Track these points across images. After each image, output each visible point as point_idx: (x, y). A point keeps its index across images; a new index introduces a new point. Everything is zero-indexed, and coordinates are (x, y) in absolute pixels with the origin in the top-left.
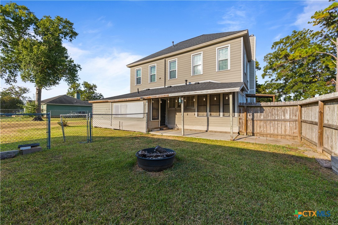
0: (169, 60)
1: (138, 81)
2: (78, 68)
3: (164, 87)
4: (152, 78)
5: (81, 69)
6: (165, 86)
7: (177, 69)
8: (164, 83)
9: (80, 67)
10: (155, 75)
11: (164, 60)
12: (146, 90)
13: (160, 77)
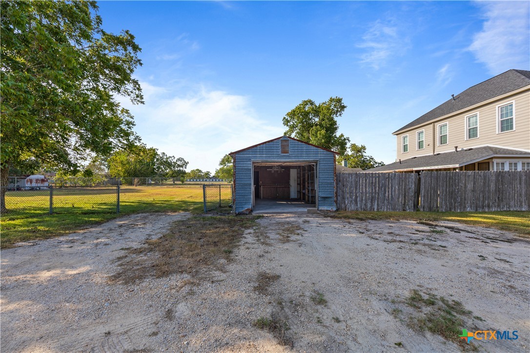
0: (438, 125)
1: (405, 148)
2: (347, 141)
3: (432, 154)
4: (420, 145)
5: (349, 141)
6: (434, 152)
7: (448, 134)
8: (432, 150)
9: (348, 140)
10: (423, 141)
11: (432, 125)
12: (412, 158)
13: (428, 143)
